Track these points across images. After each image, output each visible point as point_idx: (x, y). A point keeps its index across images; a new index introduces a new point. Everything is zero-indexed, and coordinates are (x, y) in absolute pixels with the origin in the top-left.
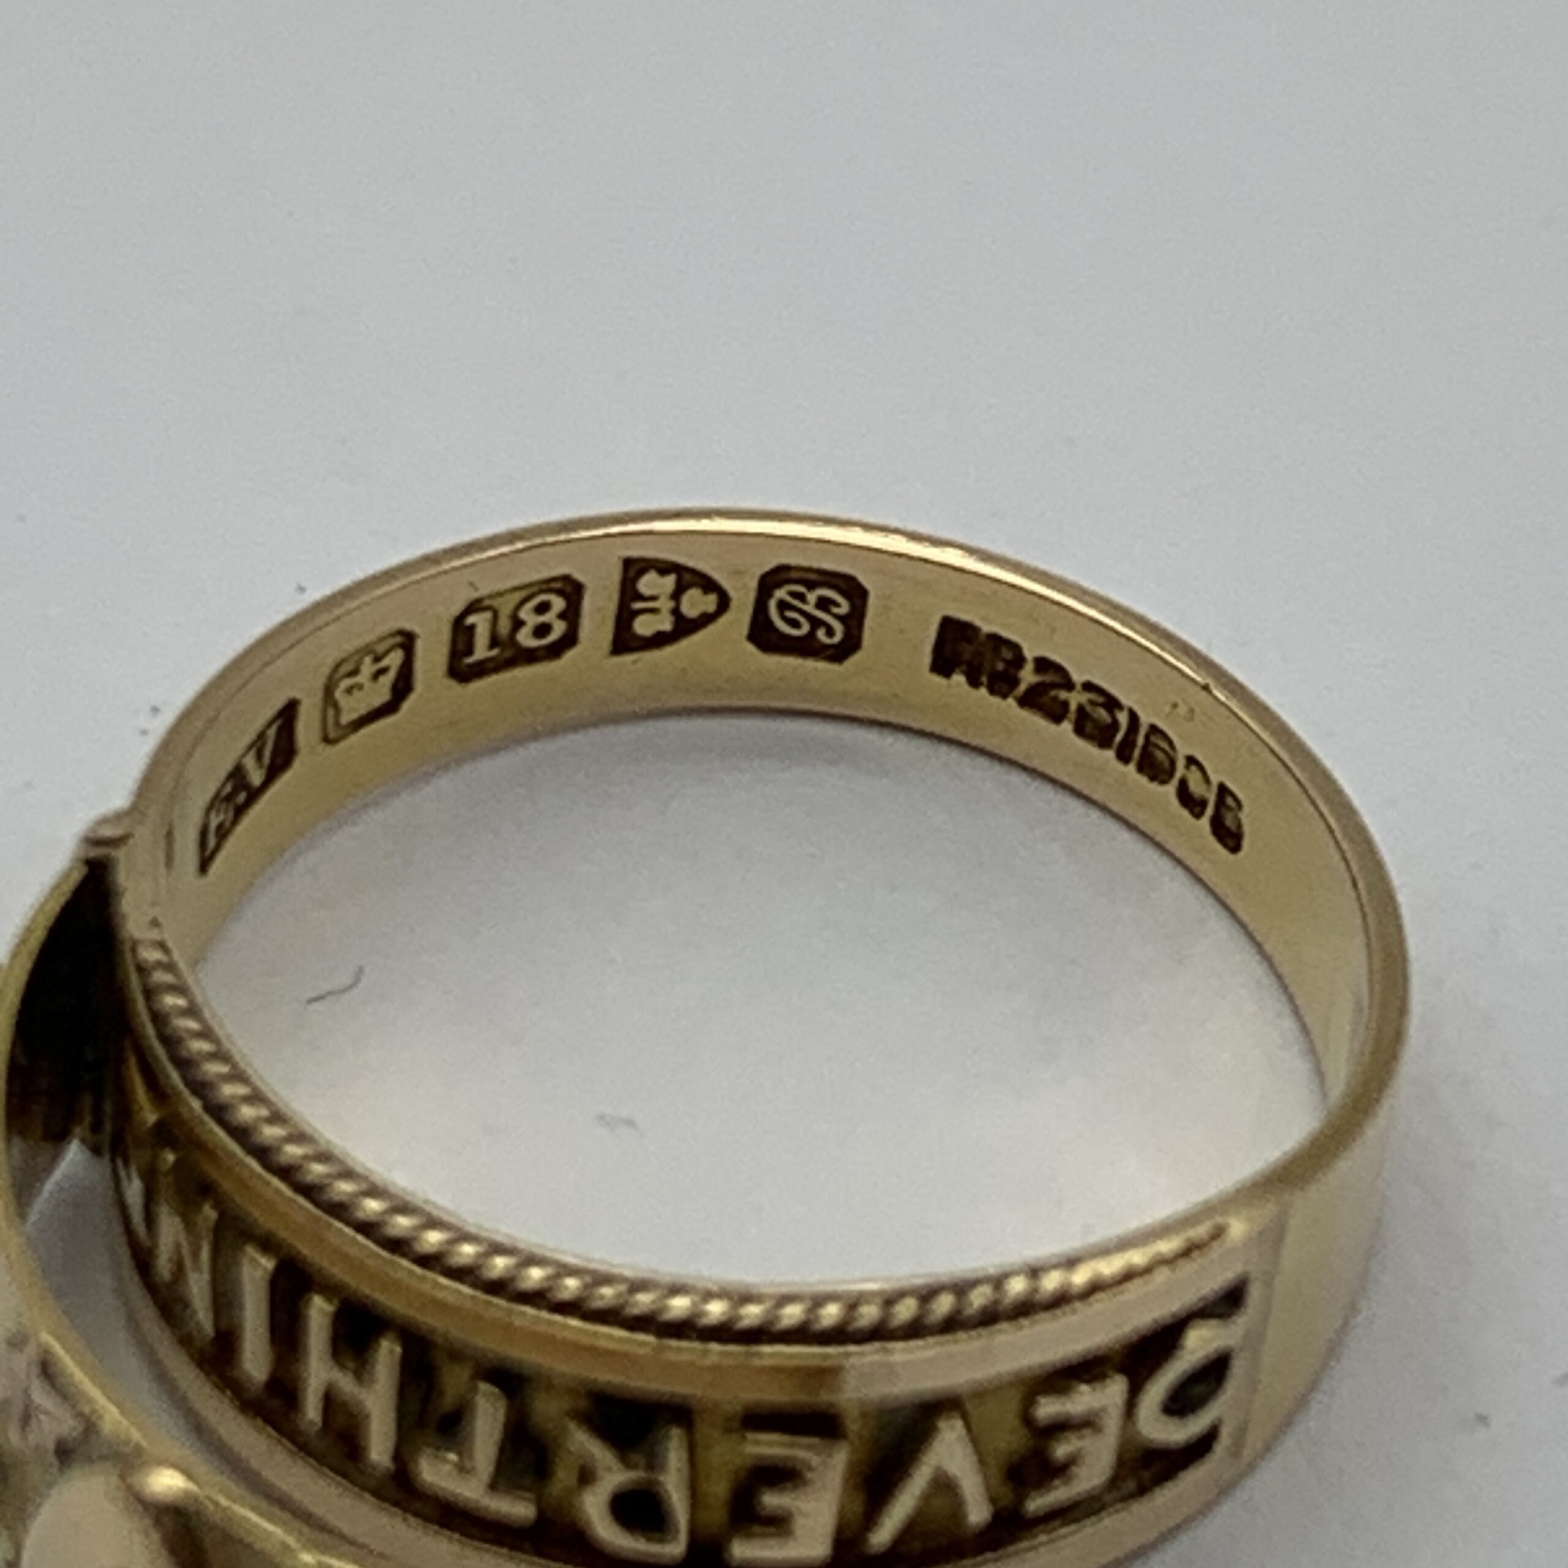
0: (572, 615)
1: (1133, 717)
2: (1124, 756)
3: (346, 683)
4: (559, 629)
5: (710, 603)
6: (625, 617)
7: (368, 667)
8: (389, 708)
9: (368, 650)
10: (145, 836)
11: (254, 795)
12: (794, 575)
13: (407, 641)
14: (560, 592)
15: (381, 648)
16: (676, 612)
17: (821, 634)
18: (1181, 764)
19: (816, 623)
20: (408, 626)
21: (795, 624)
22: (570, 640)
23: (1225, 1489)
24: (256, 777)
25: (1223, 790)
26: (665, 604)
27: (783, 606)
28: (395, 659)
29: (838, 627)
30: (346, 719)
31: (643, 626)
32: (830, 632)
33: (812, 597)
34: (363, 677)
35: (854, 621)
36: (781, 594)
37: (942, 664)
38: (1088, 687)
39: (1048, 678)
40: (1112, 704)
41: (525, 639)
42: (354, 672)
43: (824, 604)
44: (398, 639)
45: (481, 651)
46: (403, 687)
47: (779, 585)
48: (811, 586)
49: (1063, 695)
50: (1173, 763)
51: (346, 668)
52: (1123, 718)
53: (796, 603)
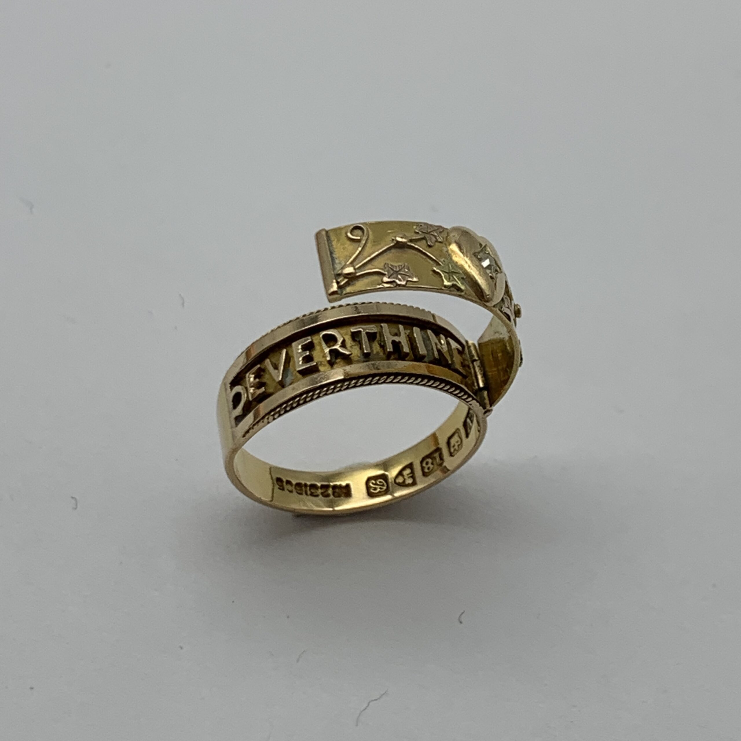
0: (423, 468)
1: (306, 494)
2: (306, 485)
3: (459, 443)
4: (424, 465)
5: (397, 481)
6: (412, 472)
7: (456, 447)
8: (450, 438)
9: (458, 451)
10: (481, 415)
11: (467, 416)
12: (383, 493)
13: (451, 455)
14: (427, 473)
15: (456, 452)
16: (403, 476)
17: (374, 482)
18: (294, 490)
19: (376, 484)
20: (452, 458)
21: (380, 482)
22: (421, 462)
23: (225, 378)
24: (468, 420)
25: (283, 489)
26: (406, 477)
27: (383, 485)
28: (452, 450)
29: (371, 485)
30: (456, 435)
31: (408, 471)
32: (373, 483)
33: (378, 490)
34: (456, 445)
35: (368, 487)
36: (385, 488)
37: (348, 486)
38: (317, 496)
39: (326, 494)
40: (312, 495)
41: (430, 460)
42: (459, 445)
43: (375, 489)
44: (453, 454)
45: (437, 455)
46: (448, 443)
47: (386, 490)
48: (380, 492)
49: (323, 491)
50: (296, 489)
51: (460, 446)
52: (309, 492)
53: (382, 487)
